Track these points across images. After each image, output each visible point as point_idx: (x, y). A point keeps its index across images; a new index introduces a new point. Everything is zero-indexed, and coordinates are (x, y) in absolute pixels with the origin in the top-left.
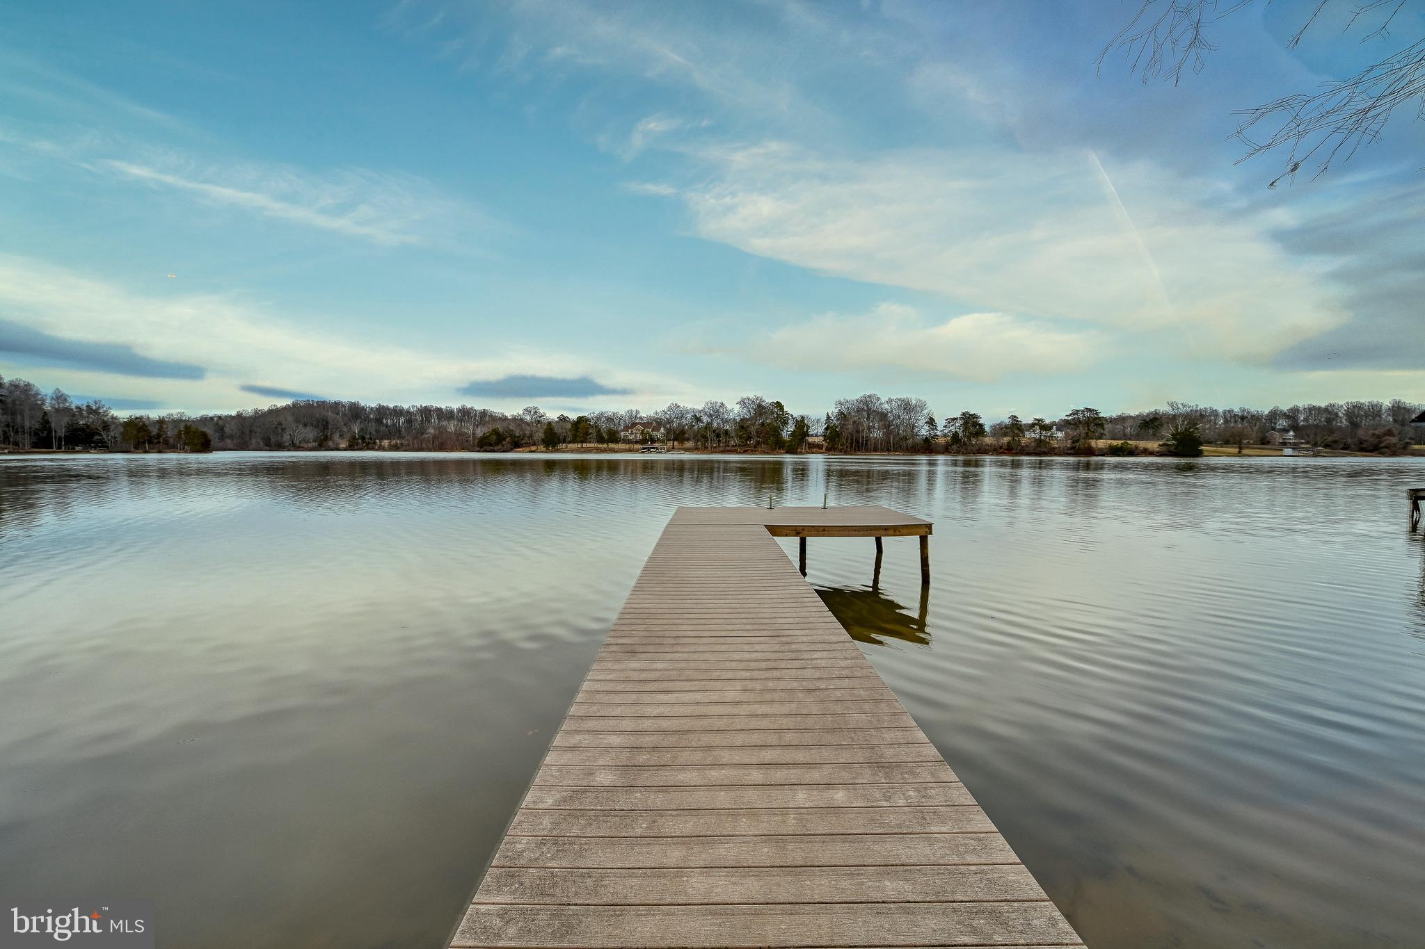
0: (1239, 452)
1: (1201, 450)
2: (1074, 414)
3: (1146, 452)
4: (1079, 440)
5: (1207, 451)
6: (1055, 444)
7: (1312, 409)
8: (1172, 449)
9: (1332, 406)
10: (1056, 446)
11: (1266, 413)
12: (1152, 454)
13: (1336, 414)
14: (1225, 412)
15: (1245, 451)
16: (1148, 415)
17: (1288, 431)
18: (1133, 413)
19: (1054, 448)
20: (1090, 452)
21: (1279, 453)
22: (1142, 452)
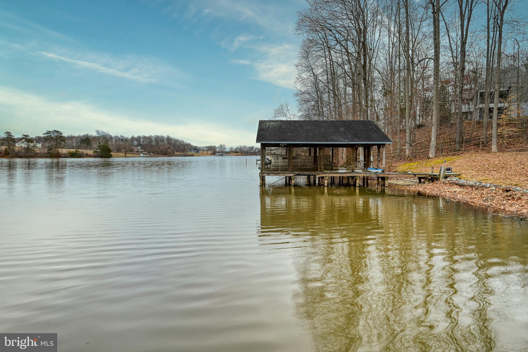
0: (125, 155)
1: (112, 154)
2: (48, 133)
3: (88, 156)
4: (52, 148)
5: (114, 155)
6: (37, 151)
7: (145, 137)
8: (99, 154)
9: (151, 136)
10: (38, 152)
11: (130, 138)
12: (90, 156)
13: (152, 140)
14: (115, 137)
15: (127, 155)
16: (84, 136)
17: (139, 146)
18: (76, 135)
19: (37, 153)
20: (59, 156)
21: (138, 156)
22: (86, 156)
